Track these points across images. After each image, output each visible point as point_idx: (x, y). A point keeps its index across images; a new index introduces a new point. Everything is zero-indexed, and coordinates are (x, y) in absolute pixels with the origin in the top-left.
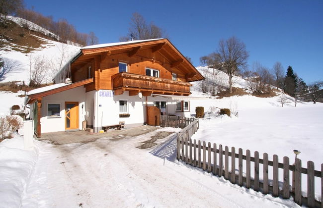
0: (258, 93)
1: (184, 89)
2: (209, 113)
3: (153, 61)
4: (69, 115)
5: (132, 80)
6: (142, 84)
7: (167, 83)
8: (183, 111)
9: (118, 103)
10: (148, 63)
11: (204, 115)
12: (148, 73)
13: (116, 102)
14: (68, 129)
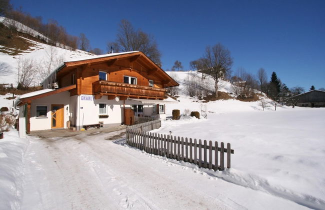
1: (159, 93)
2: (184, 116)
3: (130, 70)
4: (55, 116)
5: (109, 87)
7: (142, 89)
8: (158, 113)
9: (98, 106)
10: (126, 71)
11: (180, 117)
12: (126, 80)
13: (96, 105)
14: (54, 128)
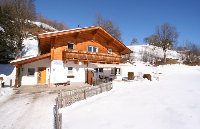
0: (187, 63)
1: (115, 59)
2: (138, 77)
3: (93, 41)
4: (40, 75)
6: (81, 56)
8: (115, 75)
10: (89, 43)
11: (134, 78)
12: (90, 49)
14: (39, 84)
